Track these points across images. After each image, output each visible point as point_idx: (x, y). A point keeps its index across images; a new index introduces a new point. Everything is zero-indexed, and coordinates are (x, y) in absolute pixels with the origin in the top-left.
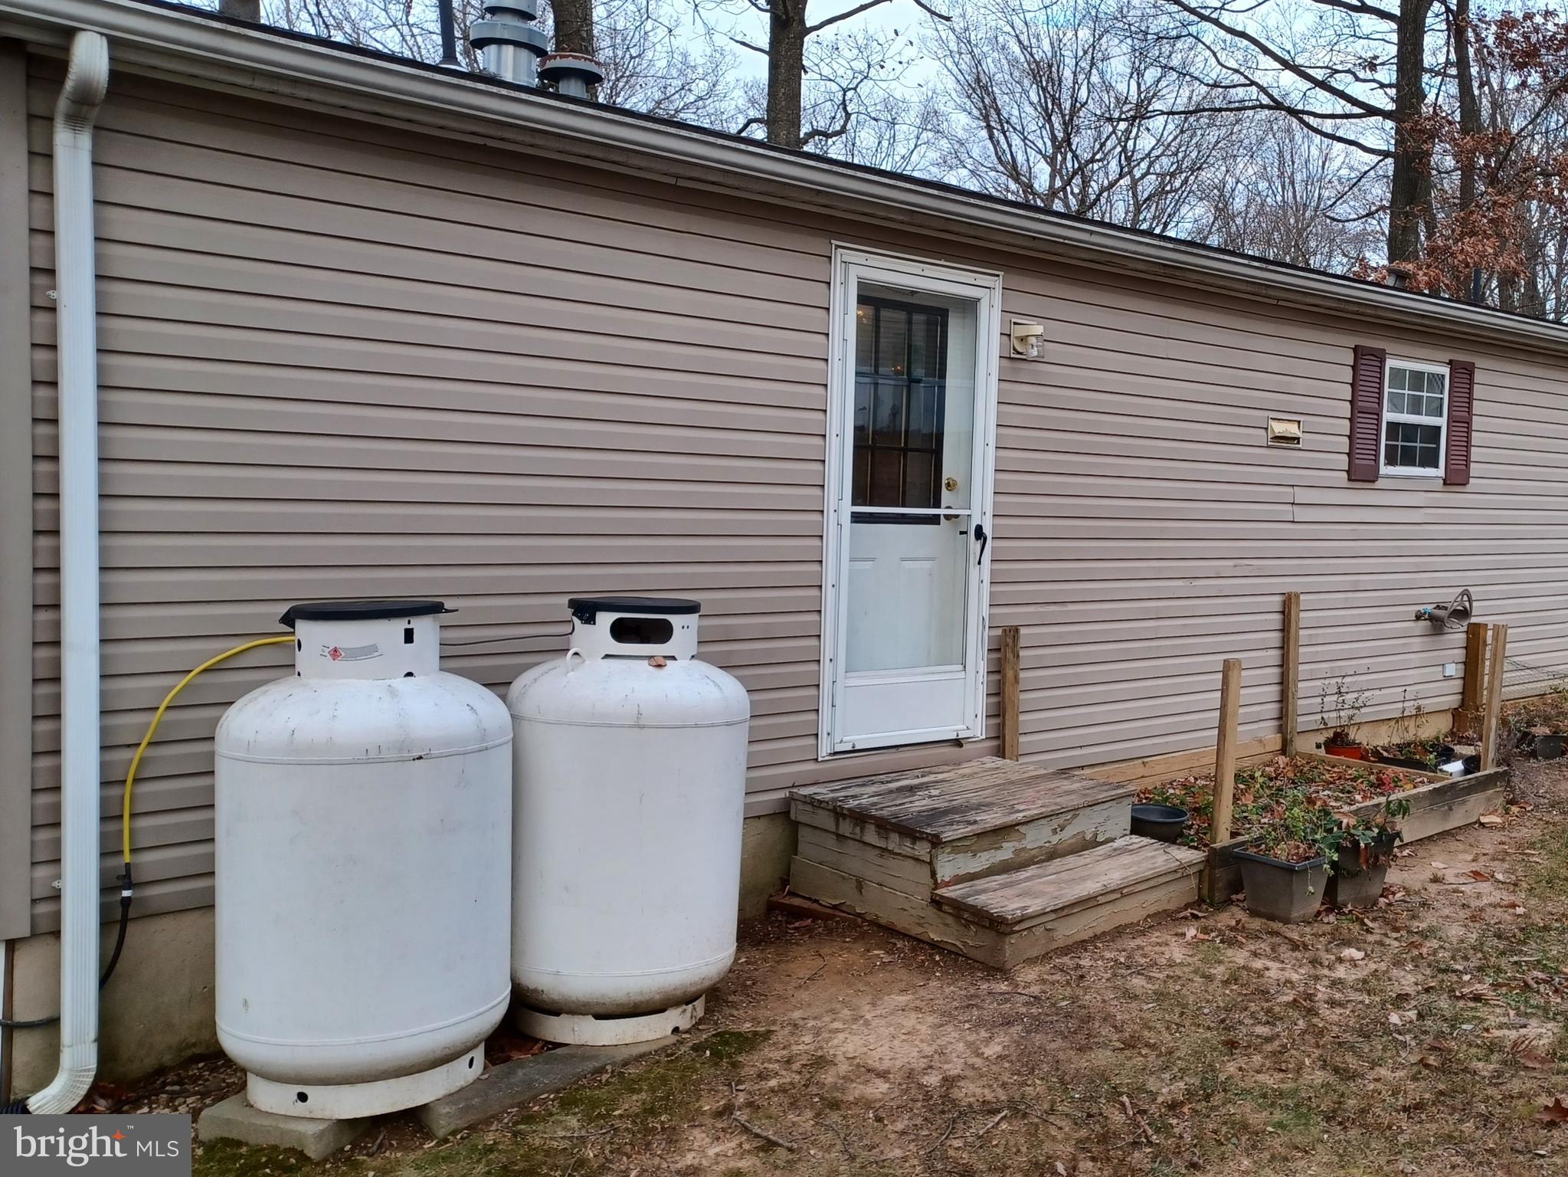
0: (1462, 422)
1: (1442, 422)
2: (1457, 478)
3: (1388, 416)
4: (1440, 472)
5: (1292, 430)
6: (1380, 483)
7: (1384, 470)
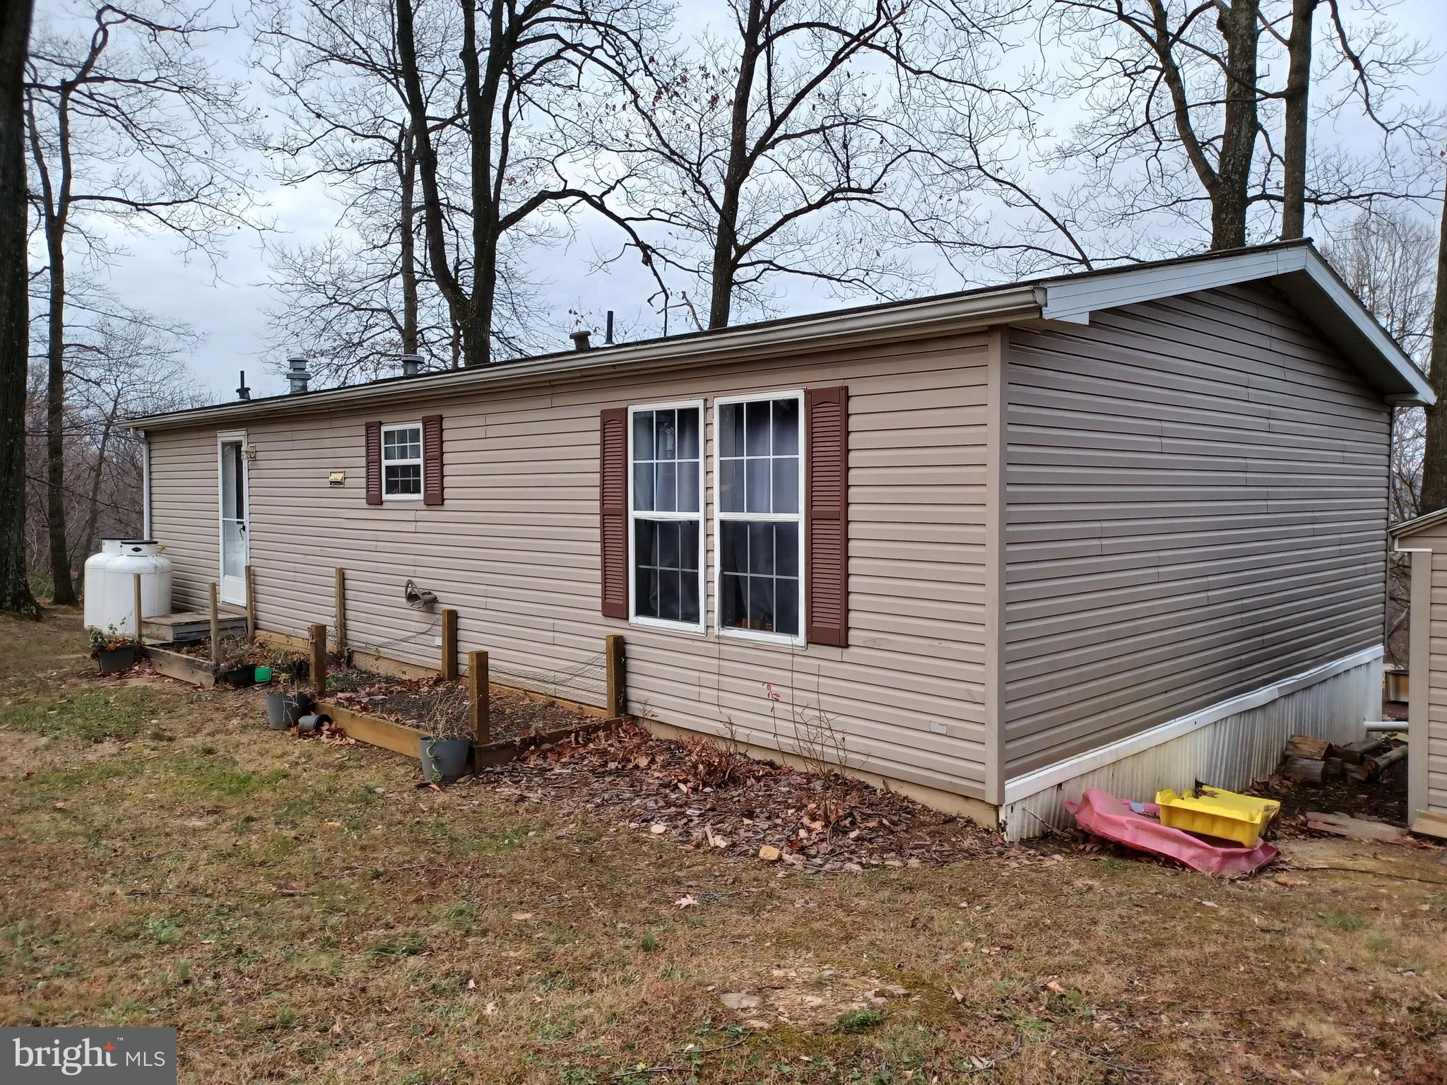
0: (436, 458)
1: (420, 461)
2: (436, 500)
3: (385, 463)
4: (420, 496)
5: (339, 477)
6: (385, 506)
7: (385, 497)
